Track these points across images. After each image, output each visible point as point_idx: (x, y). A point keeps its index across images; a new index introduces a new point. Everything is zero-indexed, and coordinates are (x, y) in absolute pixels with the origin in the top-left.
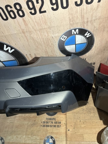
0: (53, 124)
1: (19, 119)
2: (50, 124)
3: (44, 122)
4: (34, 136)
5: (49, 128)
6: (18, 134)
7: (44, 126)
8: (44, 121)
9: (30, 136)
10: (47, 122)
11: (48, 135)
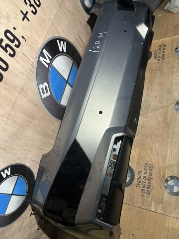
0: (162, 51)
1: (152, 89)
2: (161, 54)
3: (159, 60)
4: (174, 66)
5: (166, 54)
6: (172, 84)
7: (163, 59)
8: (157, 61)
9: (175, 70)
10: (159, 57)
11: (174, 53)
